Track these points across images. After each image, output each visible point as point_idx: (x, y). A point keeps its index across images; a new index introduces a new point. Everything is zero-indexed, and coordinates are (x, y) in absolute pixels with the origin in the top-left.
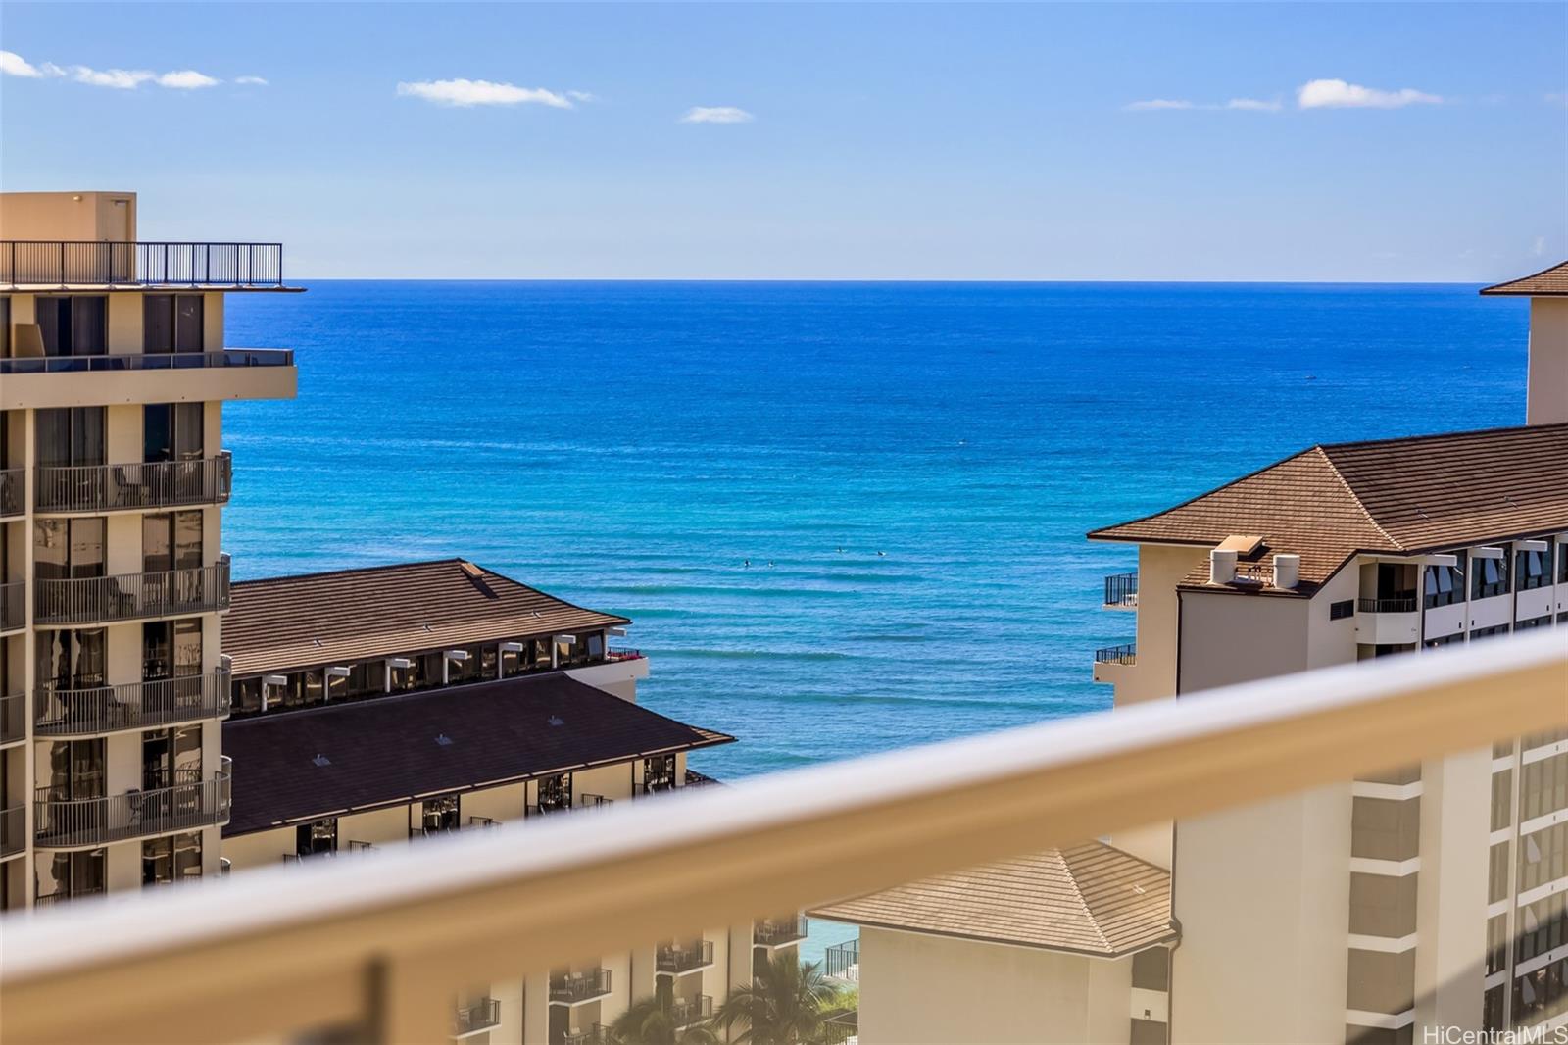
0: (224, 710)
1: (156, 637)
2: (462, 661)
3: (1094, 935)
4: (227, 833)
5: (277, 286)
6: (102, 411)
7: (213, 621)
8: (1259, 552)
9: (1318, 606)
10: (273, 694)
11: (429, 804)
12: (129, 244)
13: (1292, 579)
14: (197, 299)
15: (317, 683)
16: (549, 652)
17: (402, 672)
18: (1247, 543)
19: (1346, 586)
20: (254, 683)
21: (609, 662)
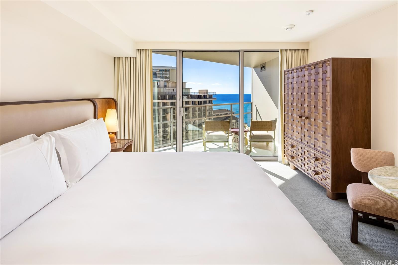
1: (209, 113)
5: (215, 94)
6: (206, 101)
7: (212, 112)
12: (208, 92)
14: (211, 95)
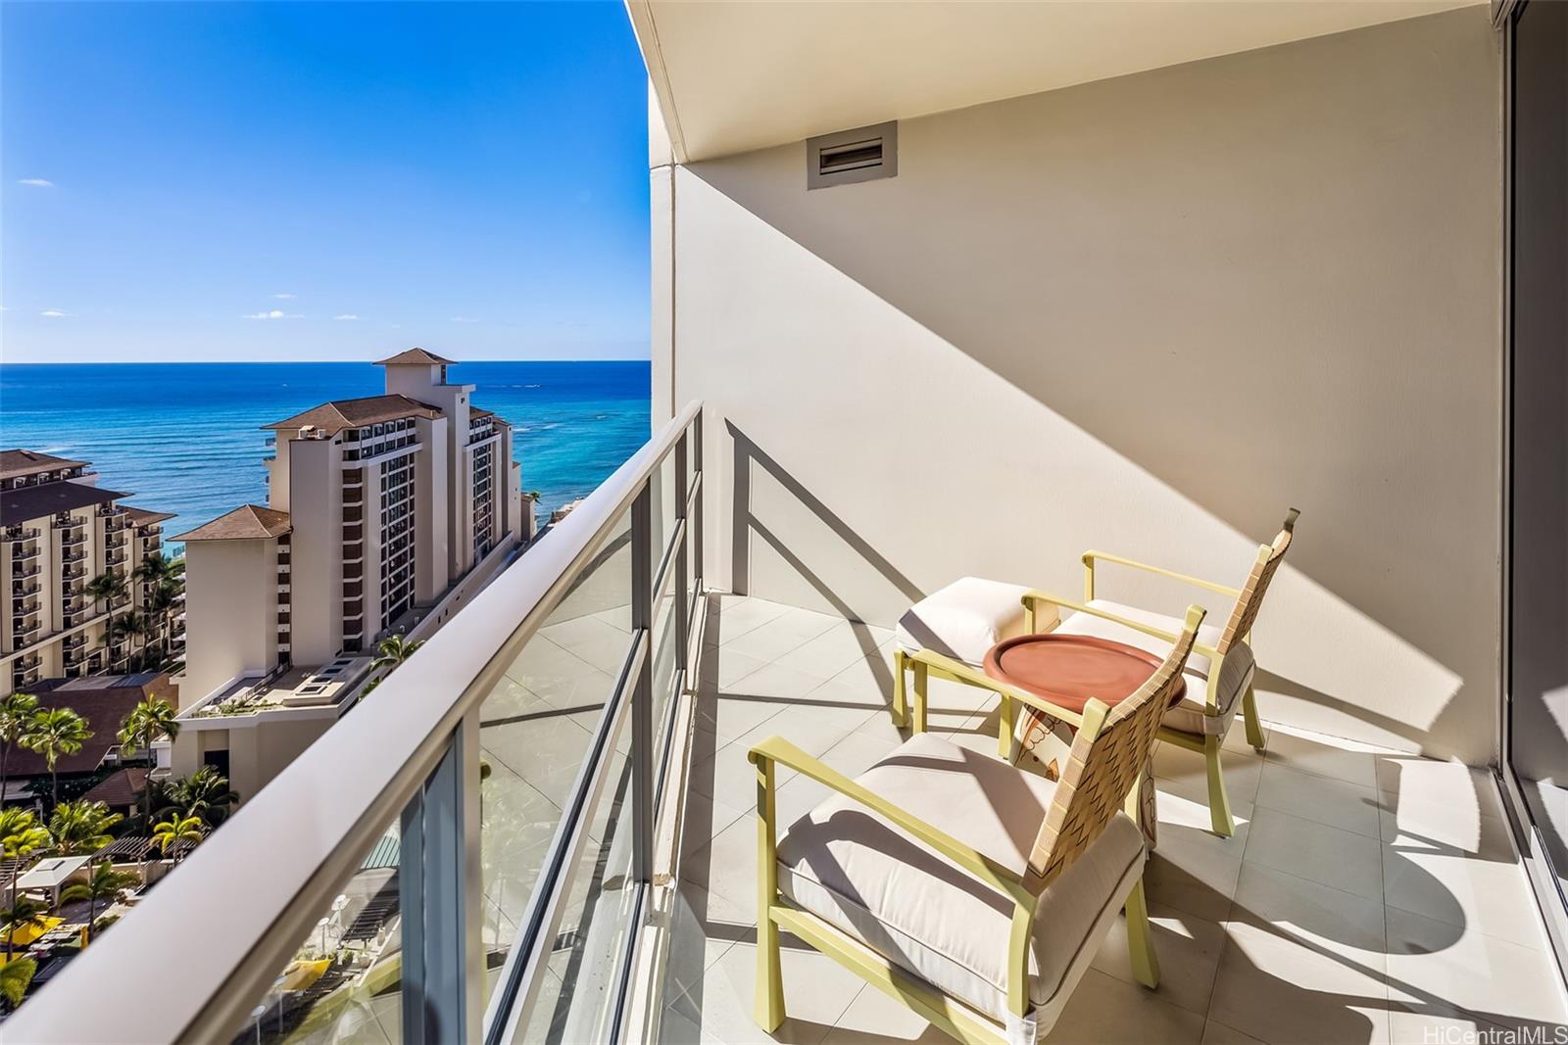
2: (22, 481)
3: (267, 533)
8: (313, 429)
9: (332, 441)
11: (8, 527)
13: (324, 435)
16: (59, 475)
18: (310, 428)
19: (339, 436)
21: (84, 476)
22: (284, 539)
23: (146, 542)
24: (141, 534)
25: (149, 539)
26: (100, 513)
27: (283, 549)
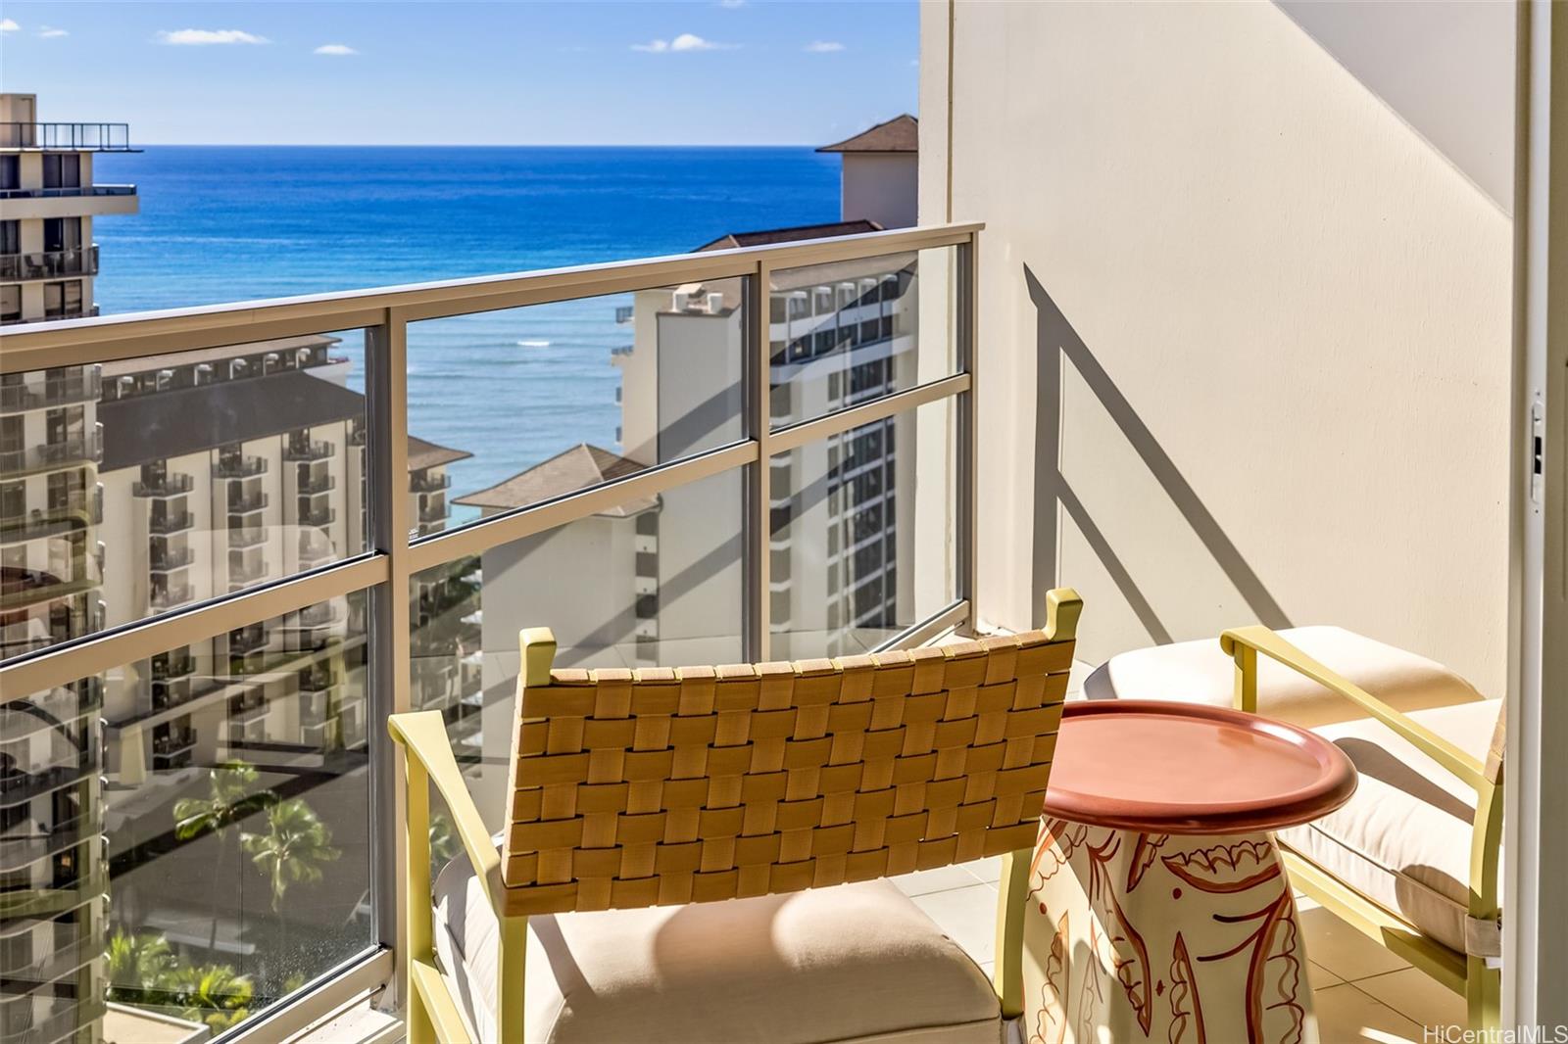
0: (98, 397)
2: (242, 366)
4: (102, 470)
5: (125, 149)
6: (17, 222)
8: (700, 293)
10: (124, 389)
11: (222, 451)
12: (33, 124)
13: (719, 307)
14: (77, 158)
15: (151, 381)
16: (294, 360)
17: (203, 373)
18: (694, 288)
20: (110, 383)
21: (330, 364)
22: (647, 523)
23: (423, 501)
24: (414, 488)
25: (430, 496)
26: (354, 438)
27: (645, 543)
